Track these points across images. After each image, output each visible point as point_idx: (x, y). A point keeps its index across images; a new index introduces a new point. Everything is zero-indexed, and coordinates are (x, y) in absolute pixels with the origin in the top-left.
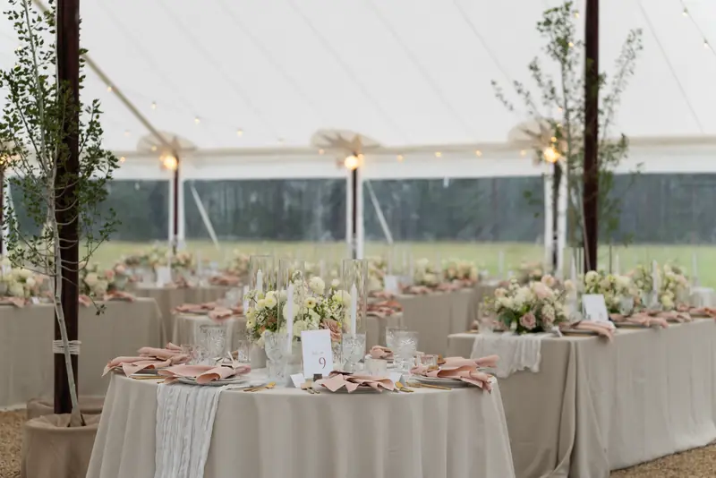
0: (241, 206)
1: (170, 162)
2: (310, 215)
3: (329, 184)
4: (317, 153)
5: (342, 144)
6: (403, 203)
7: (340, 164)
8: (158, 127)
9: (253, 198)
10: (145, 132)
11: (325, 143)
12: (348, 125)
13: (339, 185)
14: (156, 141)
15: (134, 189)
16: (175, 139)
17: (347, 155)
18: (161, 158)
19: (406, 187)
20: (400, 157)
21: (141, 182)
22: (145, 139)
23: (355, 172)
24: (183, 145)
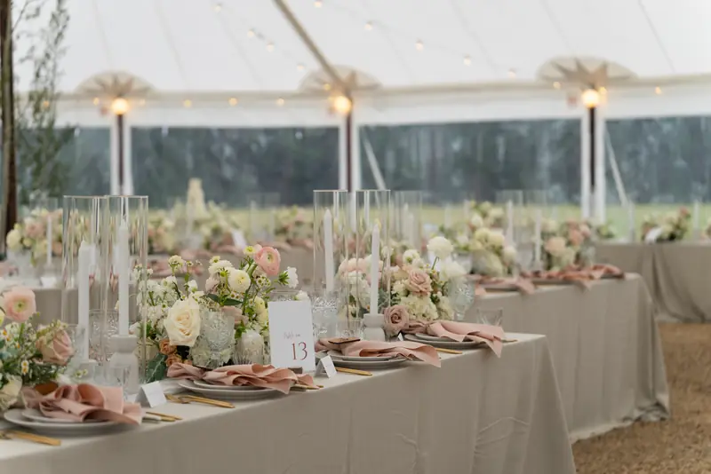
0: (439, 155)
1: (342, 104)
2: (533, 164)
3: (558, 126)
4: (551, 87)
5: (580, 76)
6: (664, 148)
7: (573, 100)
8: (332, 59)
9: (456, 146)
10: (315, 66)
11: (559, 74)
12: (593, 51)
13: (572, 127)
14: (326, 77)
15: (295, 138)
16: (353, 75)
17: (583, 90)
18: (330, 99)
19: (667, 127)
20: (658, 90)
21: (303, 130)
22: (314, 77)
23: (592, 111)
24: (361, 82)
